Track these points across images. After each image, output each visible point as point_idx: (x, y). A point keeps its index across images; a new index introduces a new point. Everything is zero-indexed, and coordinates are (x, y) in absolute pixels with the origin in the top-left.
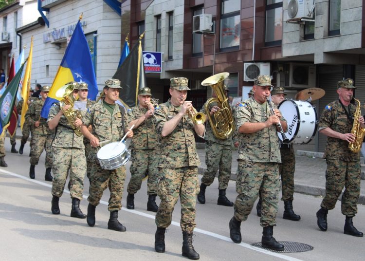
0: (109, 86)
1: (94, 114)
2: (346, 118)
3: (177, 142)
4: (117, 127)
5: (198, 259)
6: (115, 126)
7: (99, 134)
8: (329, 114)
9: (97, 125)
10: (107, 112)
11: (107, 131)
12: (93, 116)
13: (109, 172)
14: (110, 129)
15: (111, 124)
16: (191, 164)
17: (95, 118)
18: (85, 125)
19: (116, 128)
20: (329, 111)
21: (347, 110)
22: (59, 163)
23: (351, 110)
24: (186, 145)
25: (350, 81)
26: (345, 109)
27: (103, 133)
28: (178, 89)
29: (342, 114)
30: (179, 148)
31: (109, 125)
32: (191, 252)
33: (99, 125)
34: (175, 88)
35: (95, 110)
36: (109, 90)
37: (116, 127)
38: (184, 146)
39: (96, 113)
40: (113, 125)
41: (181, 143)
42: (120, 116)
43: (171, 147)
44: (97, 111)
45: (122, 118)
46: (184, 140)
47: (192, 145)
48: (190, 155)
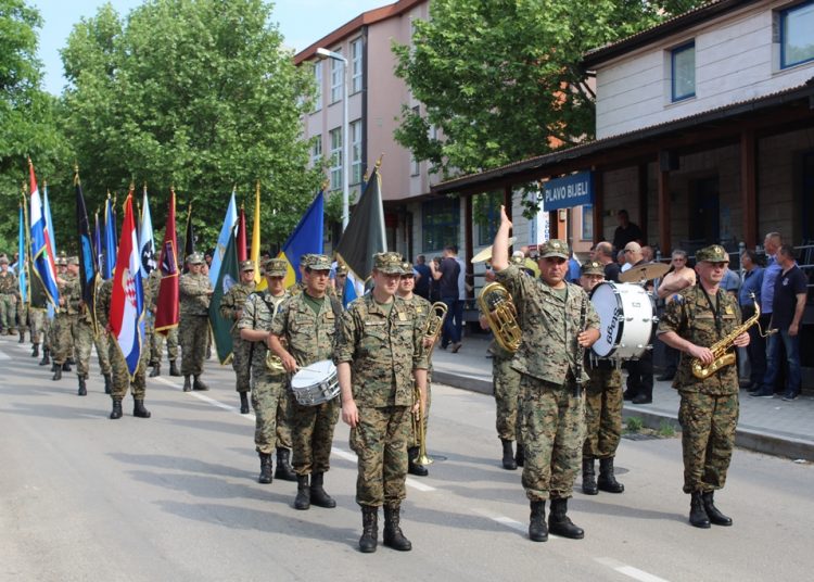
0: (311, 267)
1: (288, 314)
2: (712, 316)
3: (380, 366)
4: (328, 334)
5: (409, 550)
6: (322, 333)
7: (297, 347)
8: (679, 310)
9: (293, 332)
10: (310, 311)
11: (311, 342)
12: (286, 317)
13: (315, 409)
14: (315, 339)
15: (317, 330)
16: (399, 402)
17: (290, 321)
18: (276, 334)
19: (326, 337)
20: (678, 303)
21: (714, 302)
22: (261, 393)
23: (721, 302)
24: (393, 371)
25: (716, 249)
26: (710, 302)
27: (304, 345)
28: (385, 271)
29: (705, 309)
30: (382, 376)
31: (312, 331)
32: (398, 538)
33: (296, 333)
34: (380, 269)
35: (290, 309)
36: (312, 273)
37: (324, 335)
38: (389, 372)
39: (292, 314)
40: (320, 332)
41: (385, 367)
42: (333, 316)
43: (369, 373)
44: (294, 309)
45: (336, 319)
46: (390, 362)
47: (402, 371)
48: (400, 388)
